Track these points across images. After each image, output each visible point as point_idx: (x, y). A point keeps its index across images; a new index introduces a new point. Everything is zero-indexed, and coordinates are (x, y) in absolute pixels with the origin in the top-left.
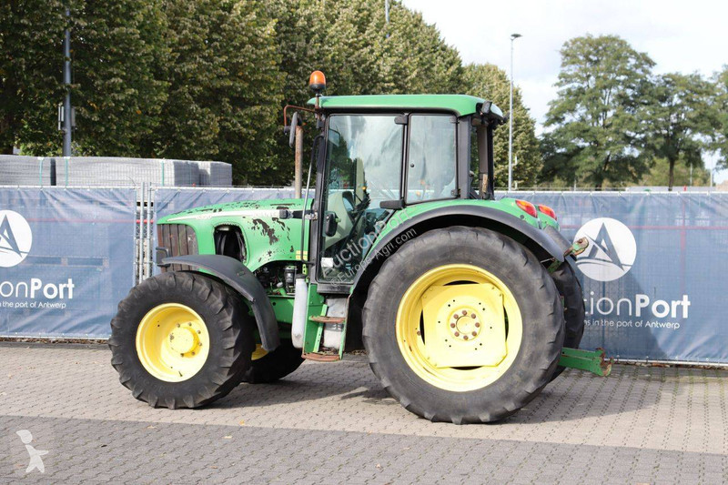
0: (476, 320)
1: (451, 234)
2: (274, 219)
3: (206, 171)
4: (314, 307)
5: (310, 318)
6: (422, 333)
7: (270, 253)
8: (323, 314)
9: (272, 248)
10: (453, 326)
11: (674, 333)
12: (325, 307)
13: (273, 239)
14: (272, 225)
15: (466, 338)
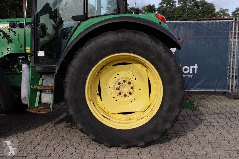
0: (131, 85)
1: (119, 34)
2: (9, 29)
4: (34, 80)
5: (32, 87)
6: (100, 94)
7: (8, 49)
8: (40, 84)
9: (9, 46)
10: (118, 89)
12: (41, 79)
13: (10, 41)
14: (8, 33)
15: (125, 96)
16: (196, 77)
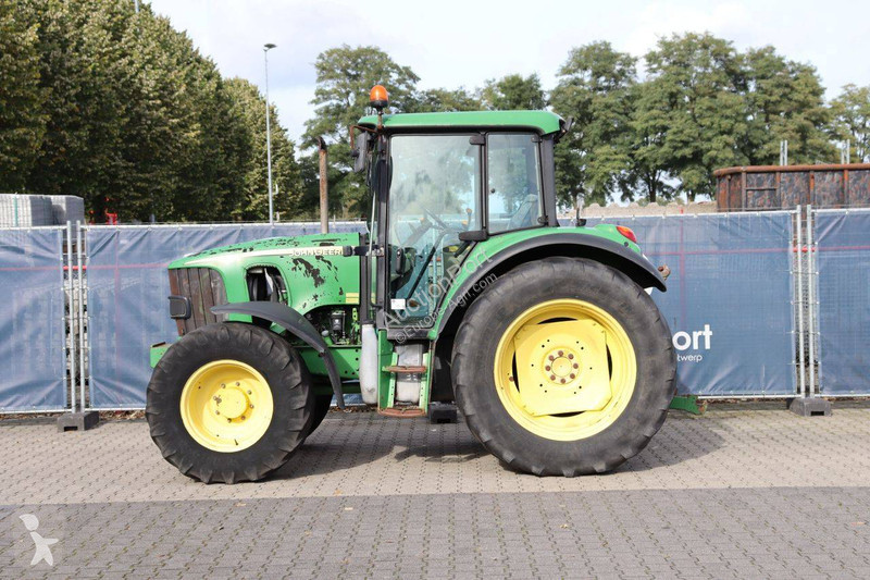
0: (574, 361)
1: (554, 265)
2: (318, 258)
3: (59, 207)
4: (385, 357)
5: (384, 369)
6: (515, 378)
7: (316, 297)
8: (394, 363)
9: (319, 290)
10: (548, 368)
11: (696, 366)
12: (395, 355)
13: (319, 281)
14: (315, 264)
15: (563, 381)
16: (710, 359)
